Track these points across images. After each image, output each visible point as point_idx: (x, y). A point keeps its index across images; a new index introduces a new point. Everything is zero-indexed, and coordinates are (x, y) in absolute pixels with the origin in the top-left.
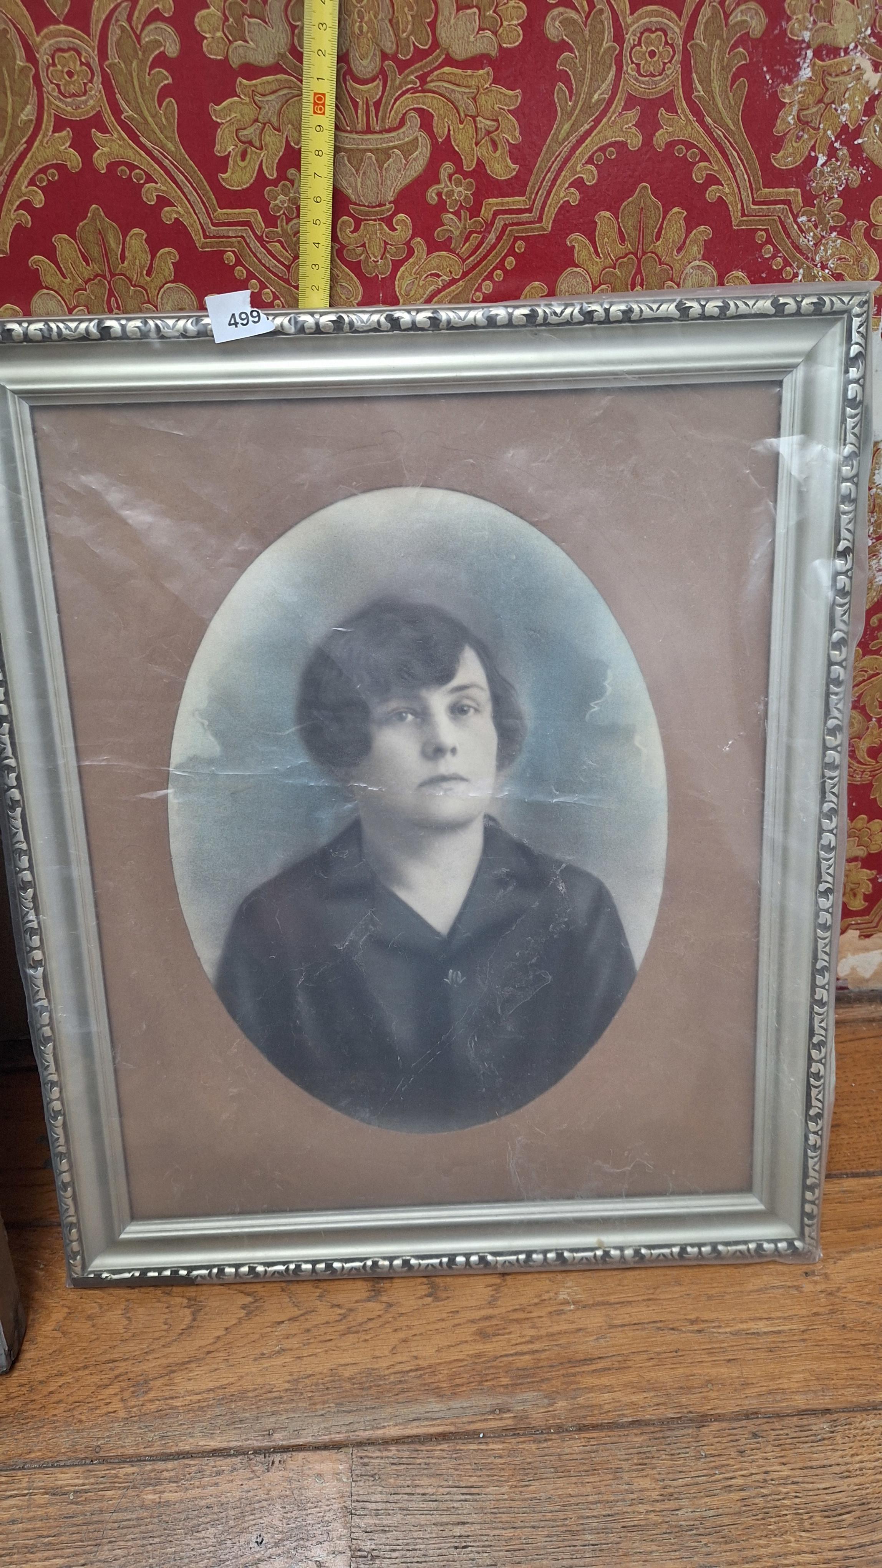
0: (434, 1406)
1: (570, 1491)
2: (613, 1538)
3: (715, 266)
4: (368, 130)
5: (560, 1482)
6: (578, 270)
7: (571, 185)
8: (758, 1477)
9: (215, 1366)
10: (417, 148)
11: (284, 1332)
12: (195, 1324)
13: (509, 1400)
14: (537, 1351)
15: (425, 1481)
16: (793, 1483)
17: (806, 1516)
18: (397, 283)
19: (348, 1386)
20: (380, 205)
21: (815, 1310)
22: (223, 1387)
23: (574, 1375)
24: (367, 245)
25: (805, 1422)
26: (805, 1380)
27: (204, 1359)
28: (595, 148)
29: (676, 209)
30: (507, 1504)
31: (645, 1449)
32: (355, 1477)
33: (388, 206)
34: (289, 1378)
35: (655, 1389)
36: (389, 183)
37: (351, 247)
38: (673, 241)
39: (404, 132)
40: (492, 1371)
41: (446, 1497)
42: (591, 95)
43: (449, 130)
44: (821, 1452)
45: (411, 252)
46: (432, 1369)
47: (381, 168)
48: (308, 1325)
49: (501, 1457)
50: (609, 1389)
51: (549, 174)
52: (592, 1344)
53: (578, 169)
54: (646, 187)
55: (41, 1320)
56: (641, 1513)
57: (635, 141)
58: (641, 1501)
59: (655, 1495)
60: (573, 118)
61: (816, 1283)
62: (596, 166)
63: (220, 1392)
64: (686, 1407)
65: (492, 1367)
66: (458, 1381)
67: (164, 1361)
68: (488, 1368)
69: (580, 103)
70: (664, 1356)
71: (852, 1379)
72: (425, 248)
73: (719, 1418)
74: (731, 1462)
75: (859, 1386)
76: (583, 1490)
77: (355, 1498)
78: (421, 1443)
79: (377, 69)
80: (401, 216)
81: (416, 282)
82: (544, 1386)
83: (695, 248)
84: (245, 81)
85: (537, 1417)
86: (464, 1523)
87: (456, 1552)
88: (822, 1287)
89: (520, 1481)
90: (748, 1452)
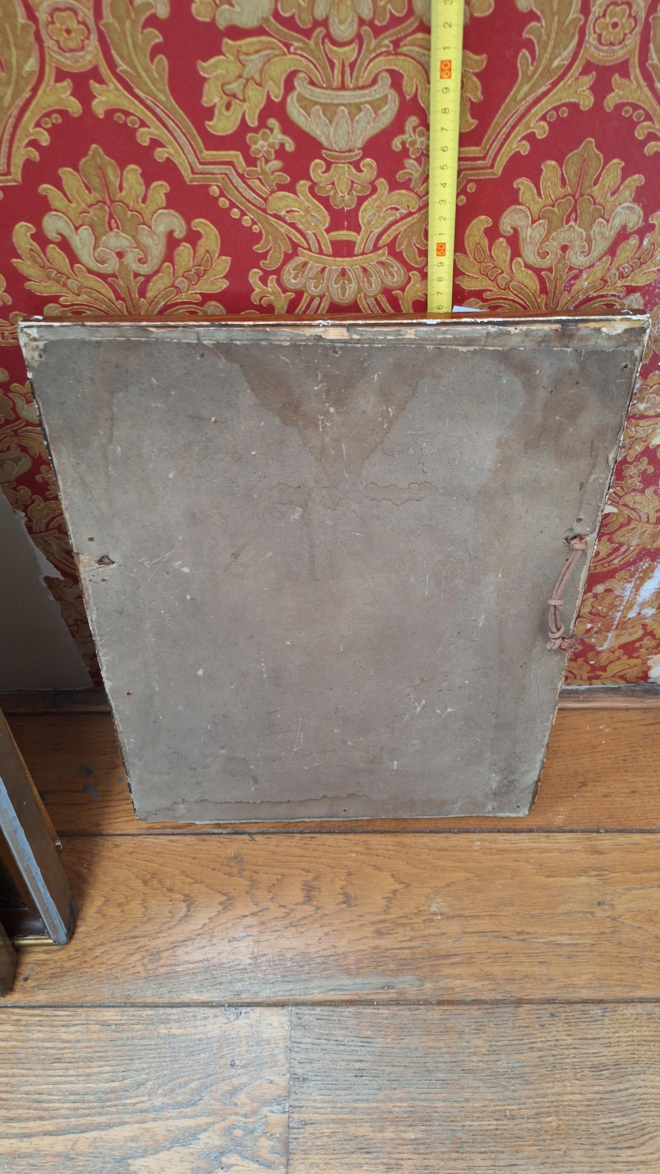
0: (346, 981)
1: (430, 1044)
2: (455, 1076)
3: (644, 208)
4: (343, 87)
5: (424, 1039)
6: (521, 207)
7: (523, 138)
8: (551, 1043)
9: (202, 945)
10: (386, 103)
11: (248, 923)
12: (190, 913)
13: (394, 980)
14: (414, 947)
15: (338, 1032)
16: (574, 1048)
17: (579, 1071)
18: (360, 214)
19: (289, 964)
20: (350, 151)
21: (602, 930)
22: (207, 960)
23: (438, 966)
24: (336, 183)
25: (586, 1008)
26: (590, 979)
27: (195, 939)
28: (549, 108)
29: (615, 161)
30: (389, 1050)
31: (481, 1020)
32: (294, 1026)
33: (357, 152)
34: (251, 956)
35: (489, 979)
36: (359, 132)
37: (321, 185)
38: (609, 187)
39: (375, 91)
40: (384, 959)
41: (351, 1043)
42: (551, 61)
43: (417, 89)
44: (594, 1029)
45: (374, 190)
46: (345, 955)
47: (352, 120)
48: (263, 920)
49: (387, 1019)
50: (460, 977)
51: (504, 129)
52: (451, 944)
53: (532, 125)
54: (591, 142)
55: (88, 905)
56: (474, 1062)
57: (587, 101)
58: (475, 1054)
59: (484, 1051)
60: (533, 81)
61: (605, 910)
62: (549, 123)
63: (207, 963)
64: (509, 992)
65: (384, 956)
66: (361, 965)
67: (169, 939)
68: (382, 957)
69: (540, 69)
70: (498, 956)
71: (621, 981)
72: (387, 187)
73: (530, 1002)
74: (535, 1032)
75: (625, 986)
76: (438, 1044)
77: (293, 1040)
78: (336, 1006)
79: (355, 33)
80: (368, 160)
81: (377, 214)
82: (418, 973)
83: (627, 193)
84: (230, 42)
85: (412, 993)
86: (361, 1061)
87: (355, 1079)
88: (609, 914)
89: (399, 1036)
90: (547, 1026)
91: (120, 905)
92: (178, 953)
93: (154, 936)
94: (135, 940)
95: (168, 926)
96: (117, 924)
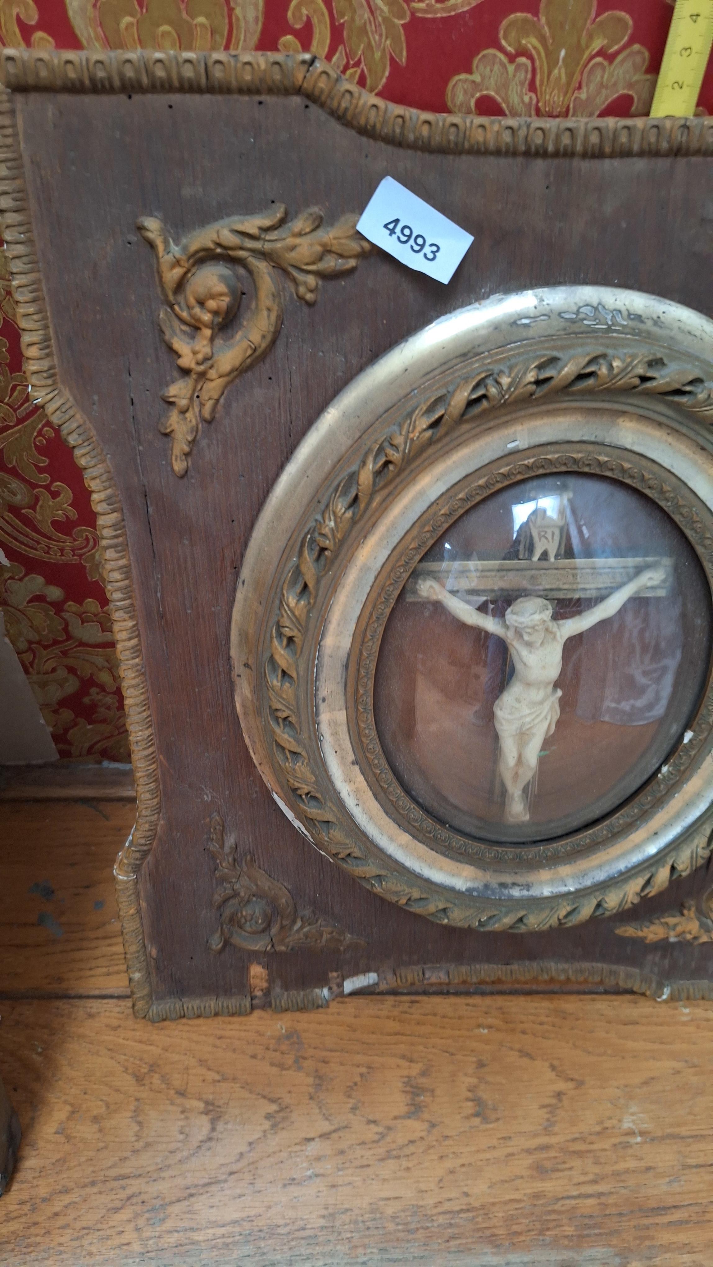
91: (96, 1119)
92: (196, 1207)
93: (155, 1176)
94: (122, 1182)
95: (179, 1156)
96: (91, 1154)
